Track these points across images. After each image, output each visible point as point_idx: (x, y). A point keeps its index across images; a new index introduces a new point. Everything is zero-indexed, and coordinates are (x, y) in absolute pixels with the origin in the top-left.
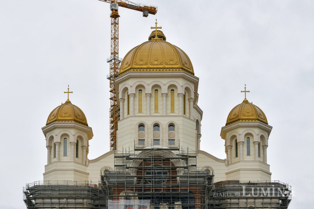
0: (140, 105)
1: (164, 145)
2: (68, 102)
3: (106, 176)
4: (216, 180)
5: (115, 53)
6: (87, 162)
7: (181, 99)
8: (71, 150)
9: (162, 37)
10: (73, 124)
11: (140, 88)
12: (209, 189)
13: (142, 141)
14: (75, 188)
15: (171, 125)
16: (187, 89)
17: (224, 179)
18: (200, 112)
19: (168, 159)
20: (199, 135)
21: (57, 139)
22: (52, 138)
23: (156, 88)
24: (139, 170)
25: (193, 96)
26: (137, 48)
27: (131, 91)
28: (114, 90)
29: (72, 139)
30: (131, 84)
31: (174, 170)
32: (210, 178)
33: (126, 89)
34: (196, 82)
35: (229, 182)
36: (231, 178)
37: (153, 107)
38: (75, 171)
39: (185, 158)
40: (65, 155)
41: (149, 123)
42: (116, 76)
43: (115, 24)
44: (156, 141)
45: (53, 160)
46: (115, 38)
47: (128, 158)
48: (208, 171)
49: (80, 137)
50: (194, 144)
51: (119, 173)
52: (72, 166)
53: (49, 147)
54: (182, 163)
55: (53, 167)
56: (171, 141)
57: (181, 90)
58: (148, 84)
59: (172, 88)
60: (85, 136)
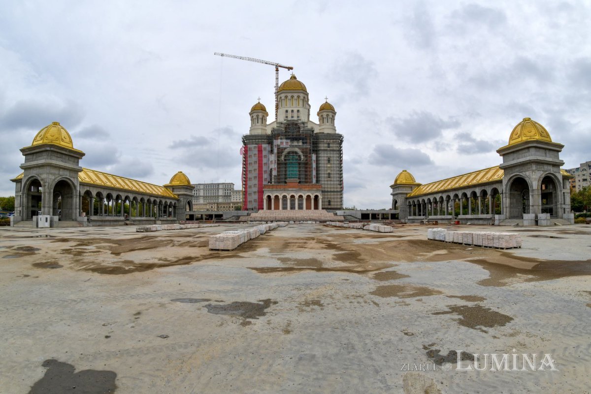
0: (286, 103)
1: (295, 118)
2: (259, 103)
3: (273, 130)
4: (315, 132)
5: (277, 84)
6: (266, 125)
7: (302, 101)
8: (260, 121)
9: (295, 78)
10: (261, 111)
11: (286, 97)
12: (313, 135)
13: (287, 117)
14: (261, 136)
15: (298, 111)
16: (304, 97)
17: (318, 132)
18: (310, 106)
19: (297, 124)
20: (309, 115)
21: (255, 117)
22: (253, 117)
23: (292, 97)
24: (286, 128)
25: (306, 100)
26: (286, 82)
27: (283, 98)
28: (277, 98)
29: (260, 117)
30: (283, 96)
31: (299, 128)
32: (313, 131)
33: (281, 97)
34: (307, 95)
35: (320, 133)
36: (321, 131)
37: (291, 104)
38: (262, 129)
39: (303, 123)
40: (258, 123)
41: (290, 110)
42: (277, 92)
43: (277, 73)
44: (292, 117)
45: (253, 125)
46: (277, 79)
47: (282, 123)
48: (312, 128)
49: (263, 116)
50: (307, 118)
51: (278, 129)
52: (260, 127)
53: (252, 120)
54: (302, 125)
55: (253, 128)
56: (298, 117)
57: (302, 98)
58: (289, 95)
59: (299, 97)
60: (265, 115)
